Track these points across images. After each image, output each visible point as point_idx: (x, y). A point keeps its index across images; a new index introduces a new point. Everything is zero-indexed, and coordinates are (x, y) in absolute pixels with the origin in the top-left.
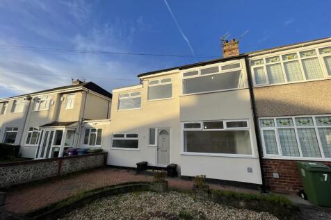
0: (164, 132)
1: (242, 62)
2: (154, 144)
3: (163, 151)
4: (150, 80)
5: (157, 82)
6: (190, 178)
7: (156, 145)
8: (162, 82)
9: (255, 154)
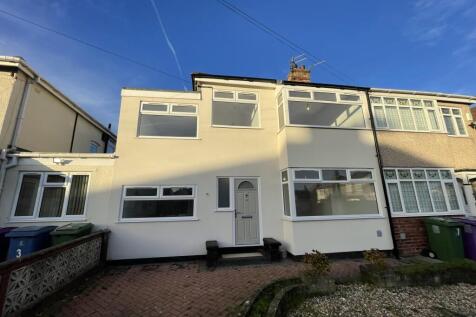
0: (246, 185)
1: (362, 95)
2: (228, 206)
3: (246, 217)
4: (217, 89)
5: (230, 95)
6: (299, 258)
7: (232, 207)
8: (240, 97)
9: (383, 213)
